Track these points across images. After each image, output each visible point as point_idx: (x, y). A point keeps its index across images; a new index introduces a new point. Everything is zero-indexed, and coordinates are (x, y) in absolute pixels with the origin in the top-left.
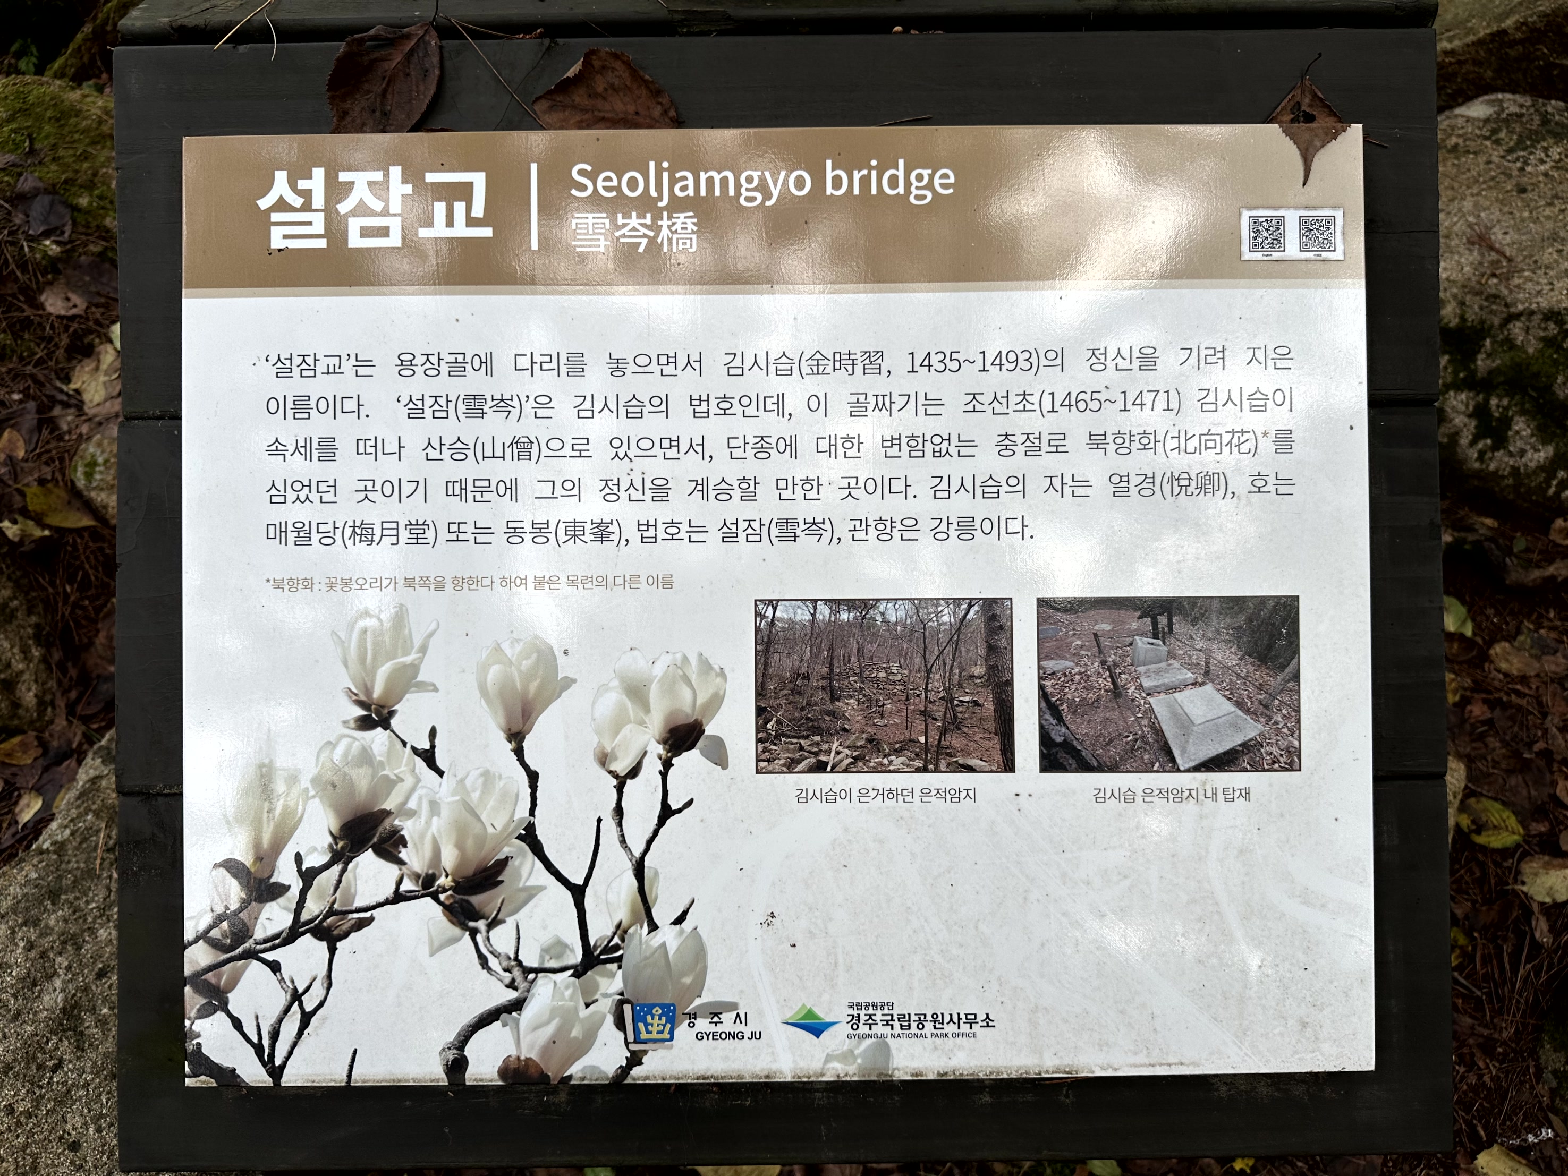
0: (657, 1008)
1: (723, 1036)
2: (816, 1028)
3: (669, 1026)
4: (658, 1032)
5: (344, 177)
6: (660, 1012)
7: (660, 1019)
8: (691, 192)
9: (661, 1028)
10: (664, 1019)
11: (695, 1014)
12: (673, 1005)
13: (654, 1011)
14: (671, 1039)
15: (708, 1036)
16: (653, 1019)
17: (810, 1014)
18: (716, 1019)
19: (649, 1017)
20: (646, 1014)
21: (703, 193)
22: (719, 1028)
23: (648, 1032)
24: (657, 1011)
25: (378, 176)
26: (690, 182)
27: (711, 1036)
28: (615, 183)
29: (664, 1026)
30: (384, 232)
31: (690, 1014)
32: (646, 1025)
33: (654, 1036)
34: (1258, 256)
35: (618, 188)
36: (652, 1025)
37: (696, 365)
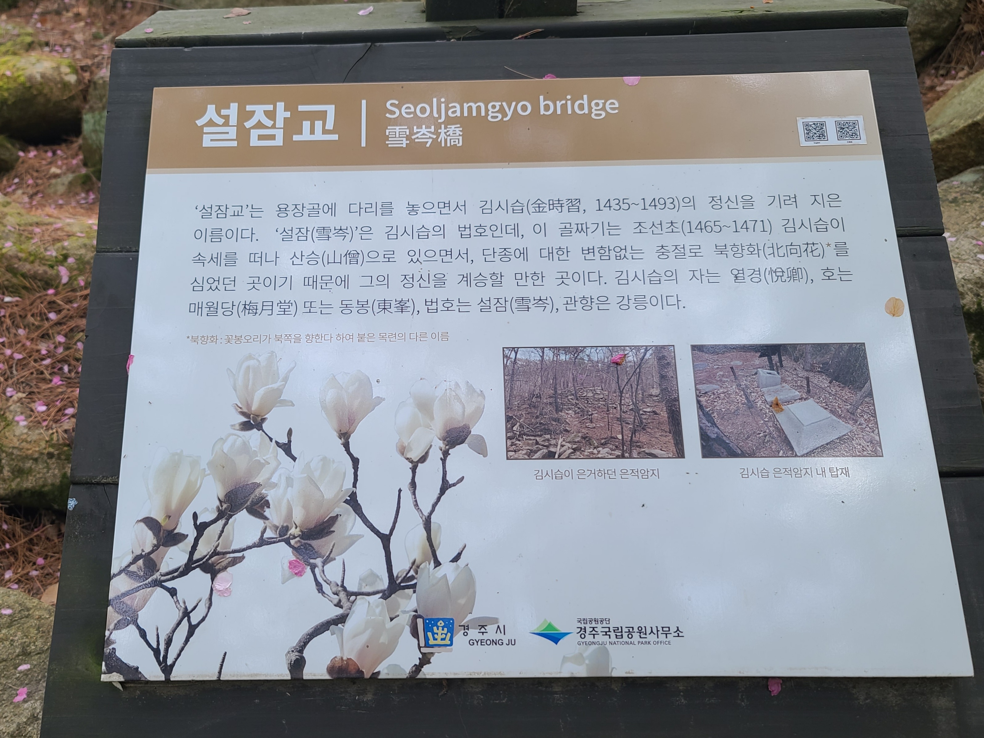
0: (441, 622)
1: (488, 642)
2: (555, 638)
3: (449, 634)
4: (442, 639)
5: (249, 108)
6: (443, 624)
7: (443, 630)
8: (458, 114)
9: (444, 636)
10: (446, 629)
11: (468, 626)
12: (452, 619)
13: (439, 624)
14: (451, 645)
15: (477, 642)
16: (438, 629)
17: (550, 626)
18: (483, 630)
19: (435, 628)
20: (433, 625)
21: (466, 114)
22: (485, 637)
23: (435, 639)
24: (441, 623)
25: (270, 107)
26: (458, 108)
27: (479, 643)
28: (412, 110)
29: (446, 634)
30: (272, 137)
31: (464, 626)
32: (433, 634)
33: (439, 642)
34: (811, 143)
35: (415, 113)
36: (437, 634)
37: (463, 208)
